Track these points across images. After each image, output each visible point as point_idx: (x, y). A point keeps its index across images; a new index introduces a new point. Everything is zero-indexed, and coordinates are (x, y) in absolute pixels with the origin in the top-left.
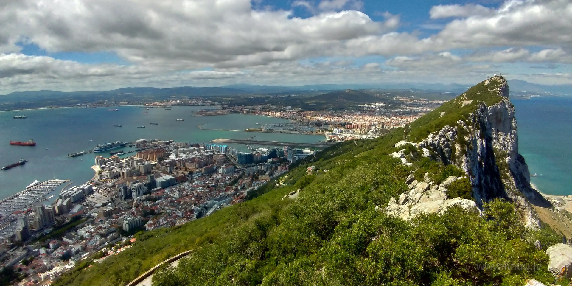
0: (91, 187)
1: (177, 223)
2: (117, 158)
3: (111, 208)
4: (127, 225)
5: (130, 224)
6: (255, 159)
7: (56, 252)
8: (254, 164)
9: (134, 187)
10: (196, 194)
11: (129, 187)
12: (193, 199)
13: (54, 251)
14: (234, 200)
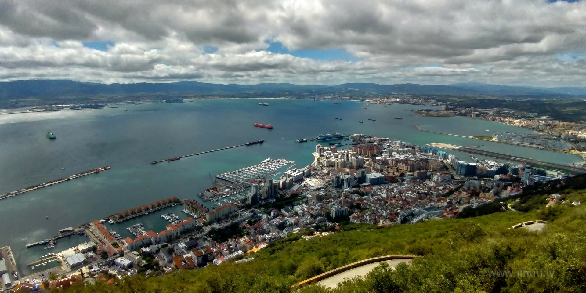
0: (310, 171)
1: (380, 222)
2: (334, 149)
3: (323, 194)
4: (334, 212)
5: (337, 212)
6: (478, 172)
7: (274, 220)
8: (476, 178)
9: (346, 179)
10: (404, 198)
11: (341, 177)
12: (400, 202)
13: (273, 219)
14: (445, 214)
